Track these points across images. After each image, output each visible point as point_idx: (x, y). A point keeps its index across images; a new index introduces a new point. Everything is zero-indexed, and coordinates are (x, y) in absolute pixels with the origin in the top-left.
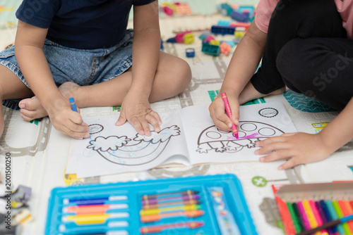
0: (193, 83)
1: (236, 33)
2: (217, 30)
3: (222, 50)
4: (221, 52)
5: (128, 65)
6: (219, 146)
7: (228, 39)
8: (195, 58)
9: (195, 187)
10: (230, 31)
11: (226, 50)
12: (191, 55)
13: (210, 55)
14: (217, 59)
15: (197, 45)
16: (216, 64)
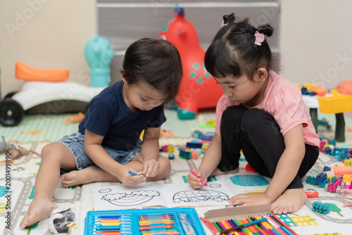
0: (172, 172)
1: (203, 147)
2: (190, 145)
3: (193, 156)
4: (192, 157)
5: (132, 157)
6: (187, 200)
7: (198, 150)
8: (174, 160)
9: (171, 213)
10: (199, 146)
11: (195, 155)
12: (172, 158)
13: (184, 158)
14: (189, 161)
15: (177, 153)
16: (189, 164)
